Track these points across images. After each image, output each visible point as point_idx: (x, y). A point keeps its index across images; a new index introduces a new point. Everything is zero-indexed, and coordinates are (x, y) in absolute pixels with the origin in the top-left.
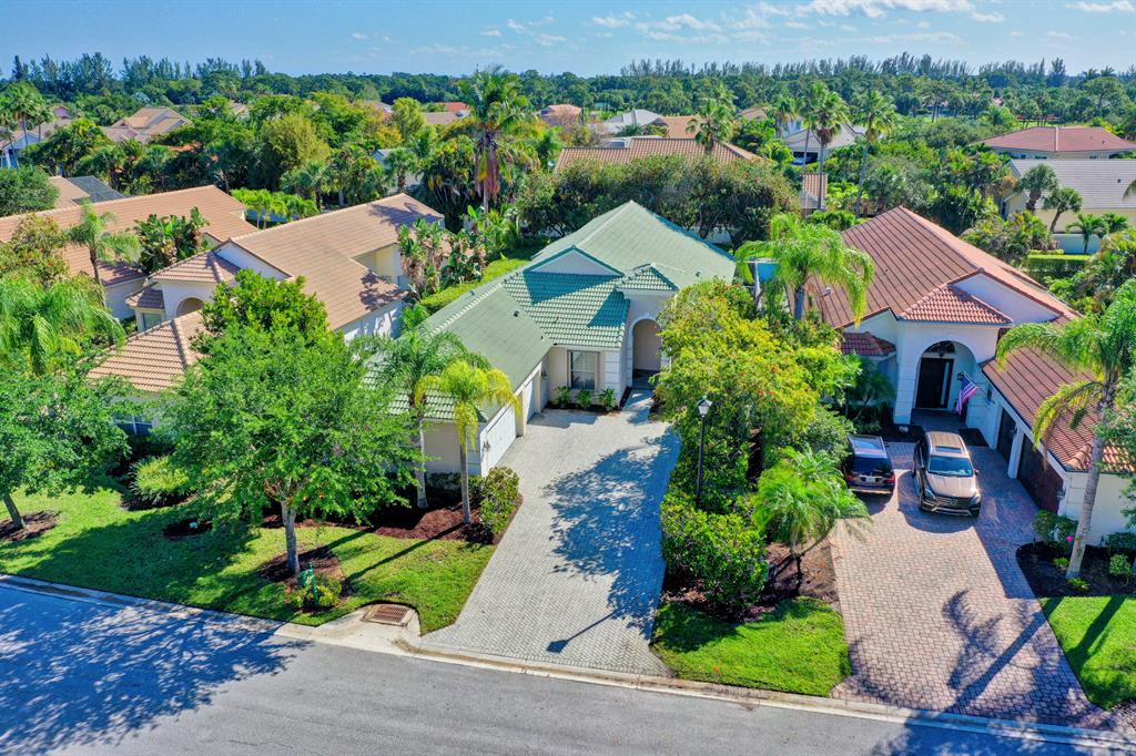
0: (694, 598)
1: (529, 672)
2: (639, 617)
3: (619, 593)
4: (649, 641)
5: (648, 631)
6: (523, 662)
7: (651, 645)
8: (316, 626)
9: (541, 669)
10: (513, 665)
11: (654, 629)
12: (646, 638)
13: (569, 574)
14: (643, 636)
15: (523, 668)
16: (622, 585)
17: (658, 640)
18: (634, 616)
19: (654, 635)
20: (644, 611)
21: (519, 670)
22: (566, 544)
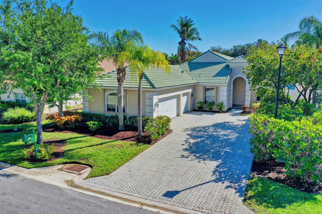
0: (275, 176)
1: (145, 207)
2: (235, 183)
3: (221, 170)
4: (243, 198)
5: (242, 192)
6: (143, 201)
7: (244, 200)
8: (28, 169)
9: (155, 207)
10: (135, 202)
11: (247, 190)
12: (240, 196)
13: (189, 159)
14: (238, 194)
15: (142, 204)
16: (223, 166)
17: (250, 198)
18: (230, 182)
19: (246, 195)
20: (238, 180)
21: (138, 206)
22: (191, 147)
